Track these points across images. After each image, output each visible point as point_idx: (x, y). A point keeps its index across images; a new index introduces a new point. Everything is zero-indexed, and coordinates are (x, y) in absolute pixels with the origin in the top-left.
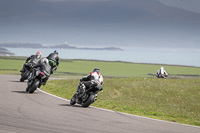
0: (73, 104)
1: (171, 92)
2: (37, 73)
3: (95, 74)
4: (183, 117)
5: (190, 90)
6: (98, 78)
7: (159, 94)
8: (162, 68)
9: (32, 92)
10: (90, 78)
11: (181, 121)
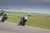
0: (19, 25)
1: (34, 20)
2: (5, 17)
3: (25, 17)
4: (37, 26)
5: (39, 19)
6: (26, 18)
7: (31, 20)
8: (29, 13)
9: (3, 22)
10: (24, 18)
11: (37, 27)
